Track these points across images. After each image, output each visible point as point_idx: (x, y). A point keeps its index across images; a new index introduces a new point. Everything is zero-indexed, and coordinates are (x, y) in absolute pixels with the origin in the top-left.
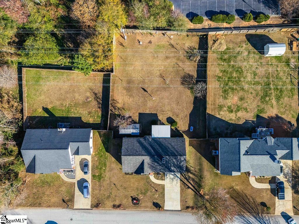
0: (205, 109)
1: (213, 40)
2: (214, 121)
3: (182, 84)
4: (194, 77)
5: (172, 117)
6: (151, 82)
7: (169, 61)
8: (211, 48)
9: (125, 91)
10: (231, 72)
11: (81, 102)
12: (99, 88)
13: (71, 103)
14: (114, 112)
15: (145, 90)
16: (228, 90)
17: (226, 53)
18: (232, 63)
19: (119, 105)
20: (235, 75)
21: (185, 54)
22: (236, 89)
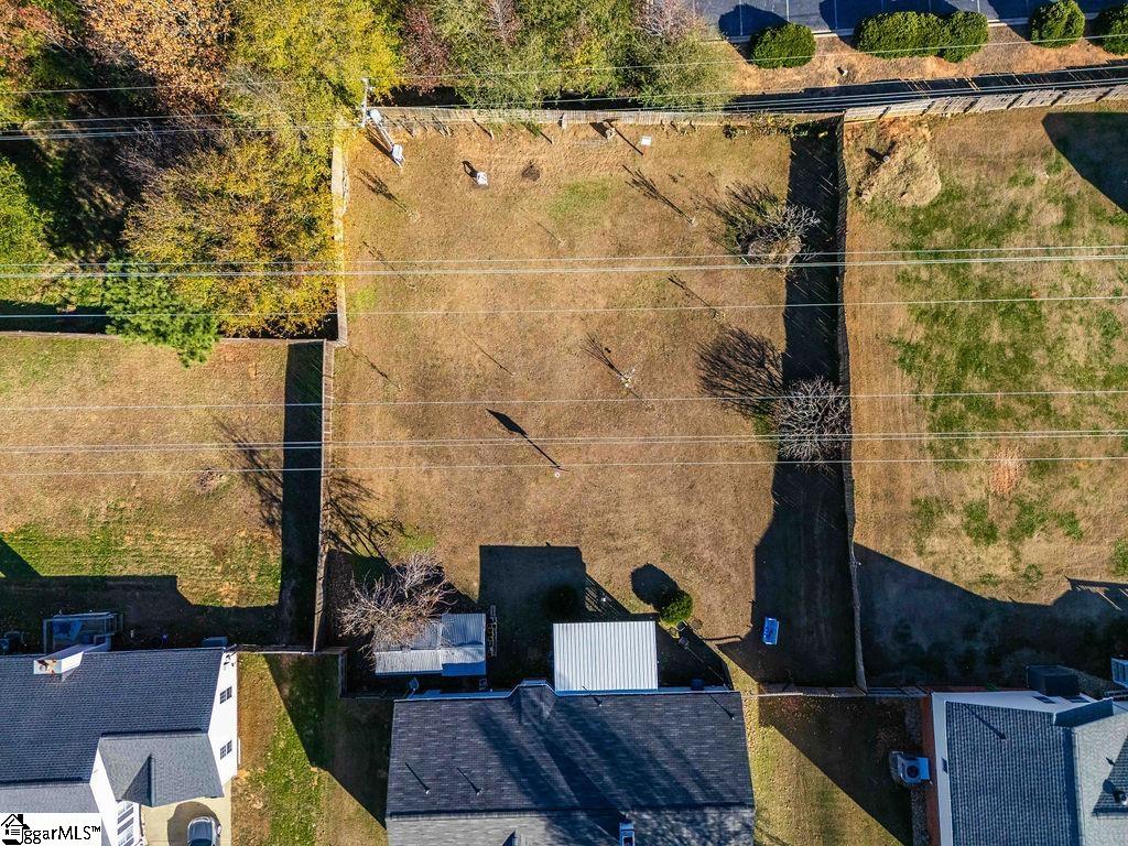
0: (842, 520)
1: (869, 151)
2: (893, 591)
3: (710, 386)
4: (773, 349)
5: (660, 565)
6: (543, 376)
7: (632, 266)
8: (859, 194)
9: (401, 436)
10: (973, 319)
11: (172, 496)
12: (266, 419)
13: (122, 505)
14: (347, 547)
15: (511, 426)
16: (961, 417)
17: (941, 222)
19: (375, 510)
20: (995, 333)
21: (719, 224)
22: (1008, 413)
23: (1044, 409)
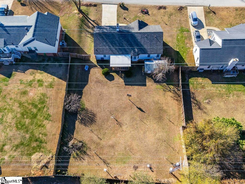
1: (48, 168)
3: (94, 115)
4: (79, 122)
6: (133, 119)
7: (111, 142)
8: (52, 157)
9: (165, 108)
10: (32, 124)
11: (216, 99)
13: (227, 97)
14: (175, 87)
15: (140, 109)
16: (39, 103)
17: (34, 148)
18: (27, 136)
19: (170, 94)
20: (27, 121)
21: (88, 152)
22: (29, 104)
23: (21, 104)
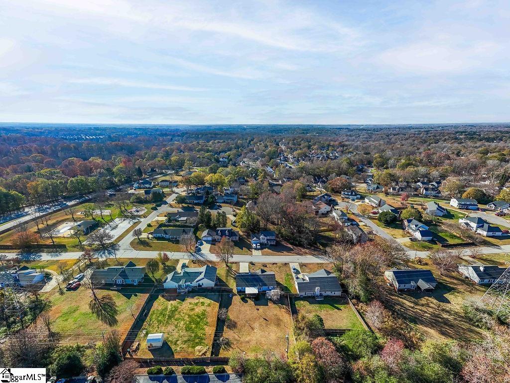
0: (220, 305)
3: (236, 323)
4: (226, 327)
6: (261, 325)
7: (247, 340)
9: (281, 318)
10: (196, 328)
15: (265, 319)
16: (202, 315)
18: (193, 335)
20: (193, 326)
22: (195, 316)
23: (189, 316)
